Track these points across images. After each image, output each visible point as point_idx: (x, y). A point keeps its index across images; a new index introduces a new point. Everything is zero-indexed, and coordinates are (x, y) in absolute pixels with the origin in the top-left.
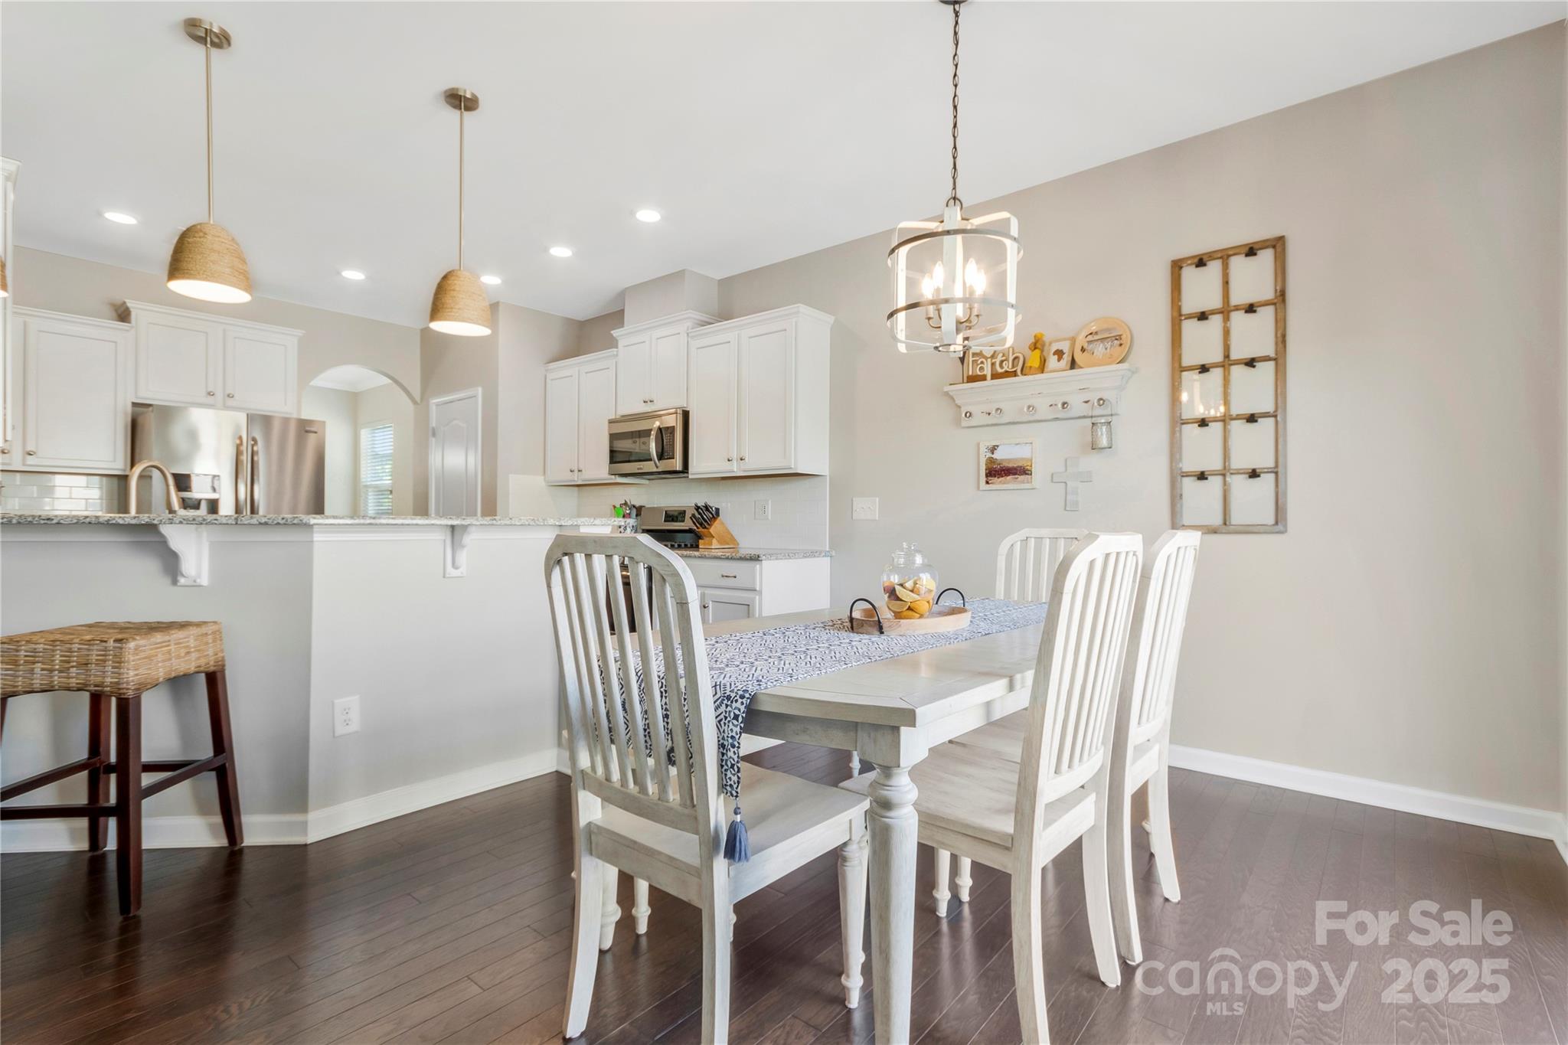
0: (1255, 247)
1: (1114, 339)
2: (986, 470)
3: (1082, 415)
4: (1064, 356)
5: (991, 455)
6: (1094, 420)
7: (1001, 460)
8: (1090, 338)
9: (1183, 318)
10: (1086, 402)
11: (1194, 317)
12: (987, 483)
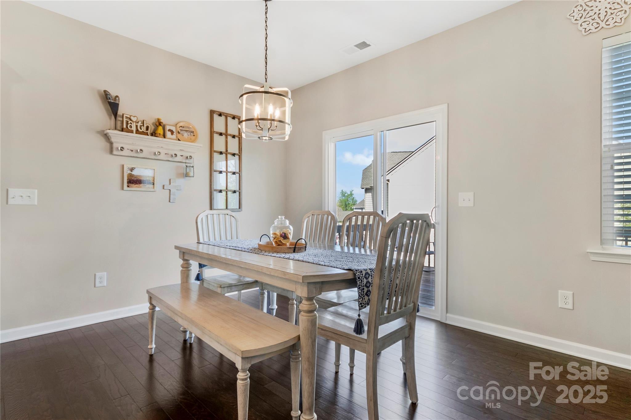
0: (235, 117)
1: (191, 132)
2: (128, 179)
3: (180, 161)
4: (174, 133)
5: (130, 172)
6: (187, 164)
7: (137, 175)
8: (181, 128)
9: (215, 133)
10: (182, 156)
11: (218, 134)
12: (128, 186)
